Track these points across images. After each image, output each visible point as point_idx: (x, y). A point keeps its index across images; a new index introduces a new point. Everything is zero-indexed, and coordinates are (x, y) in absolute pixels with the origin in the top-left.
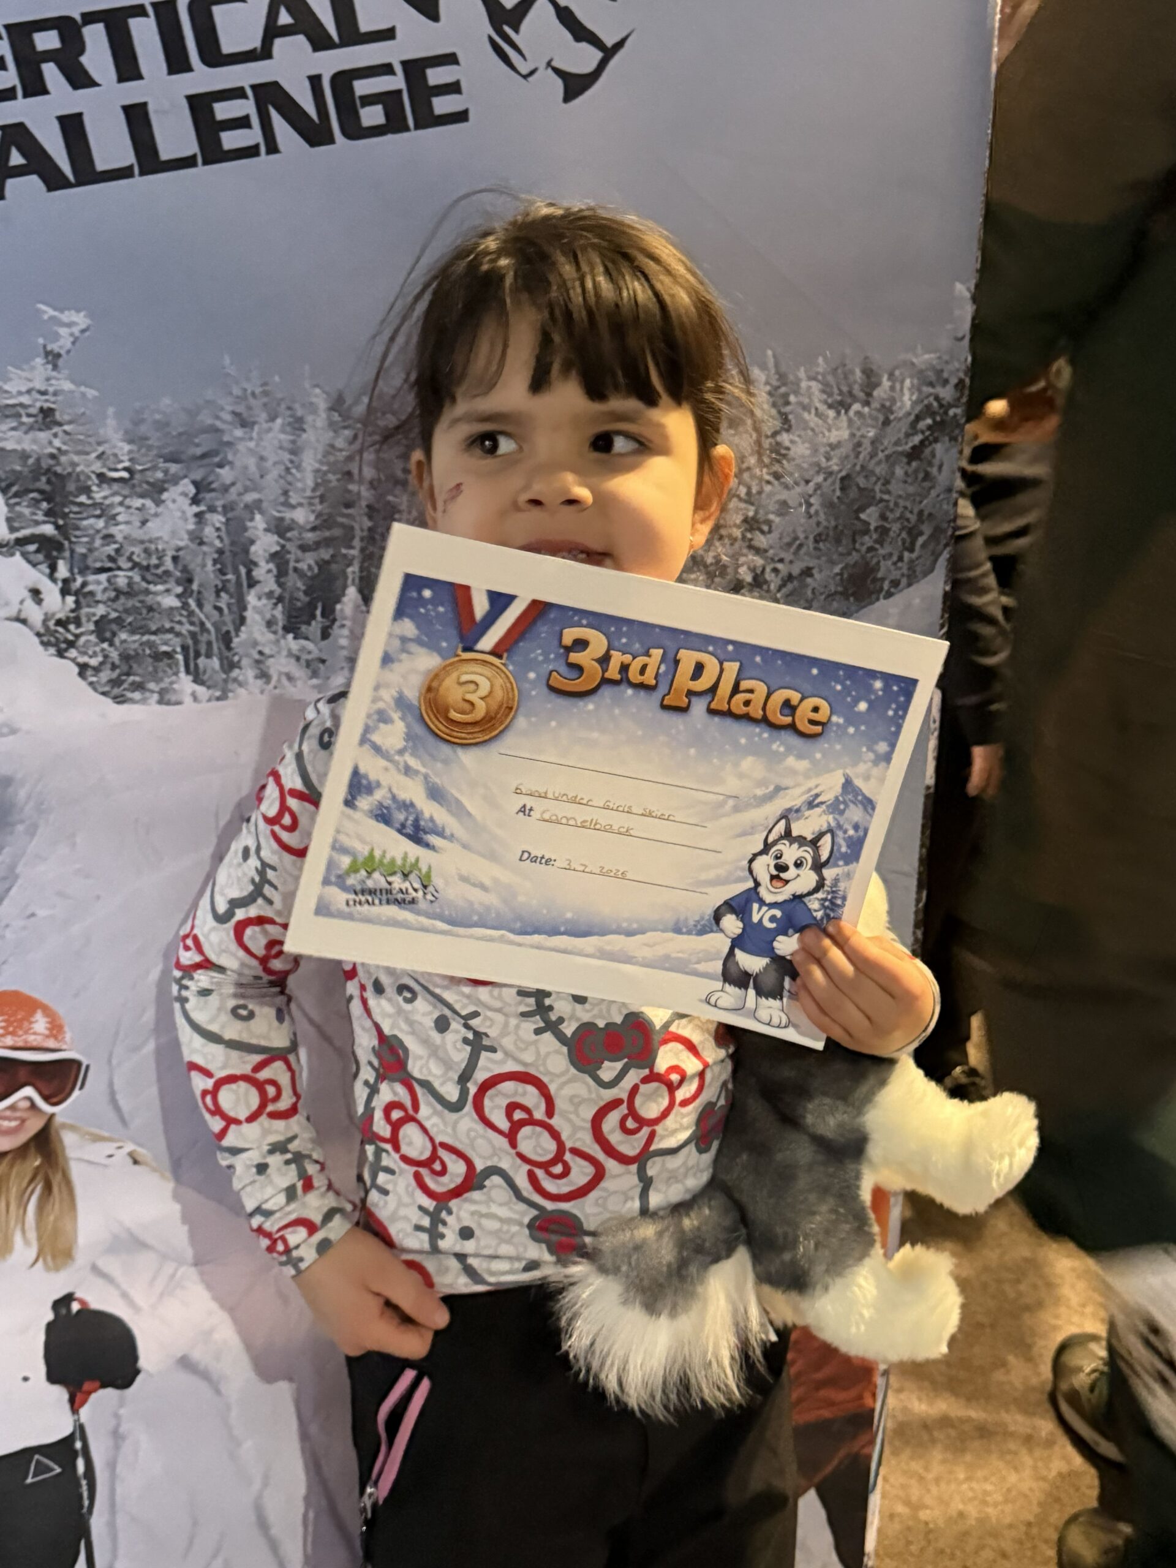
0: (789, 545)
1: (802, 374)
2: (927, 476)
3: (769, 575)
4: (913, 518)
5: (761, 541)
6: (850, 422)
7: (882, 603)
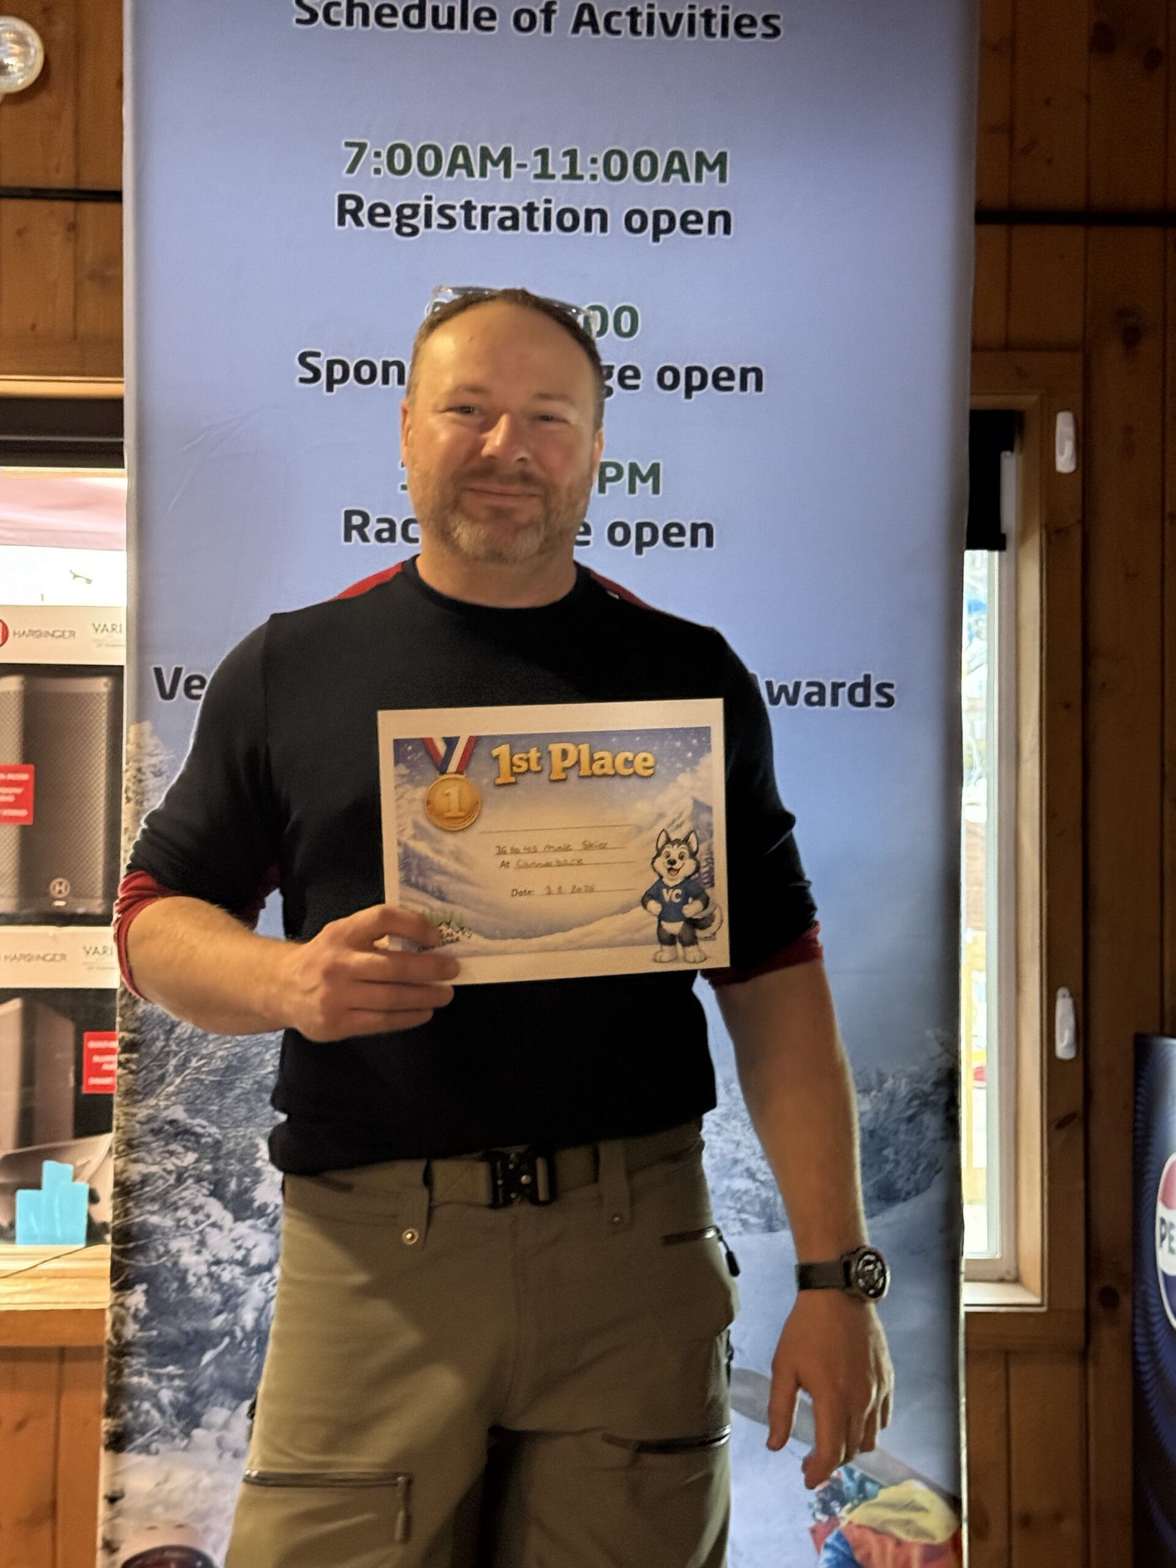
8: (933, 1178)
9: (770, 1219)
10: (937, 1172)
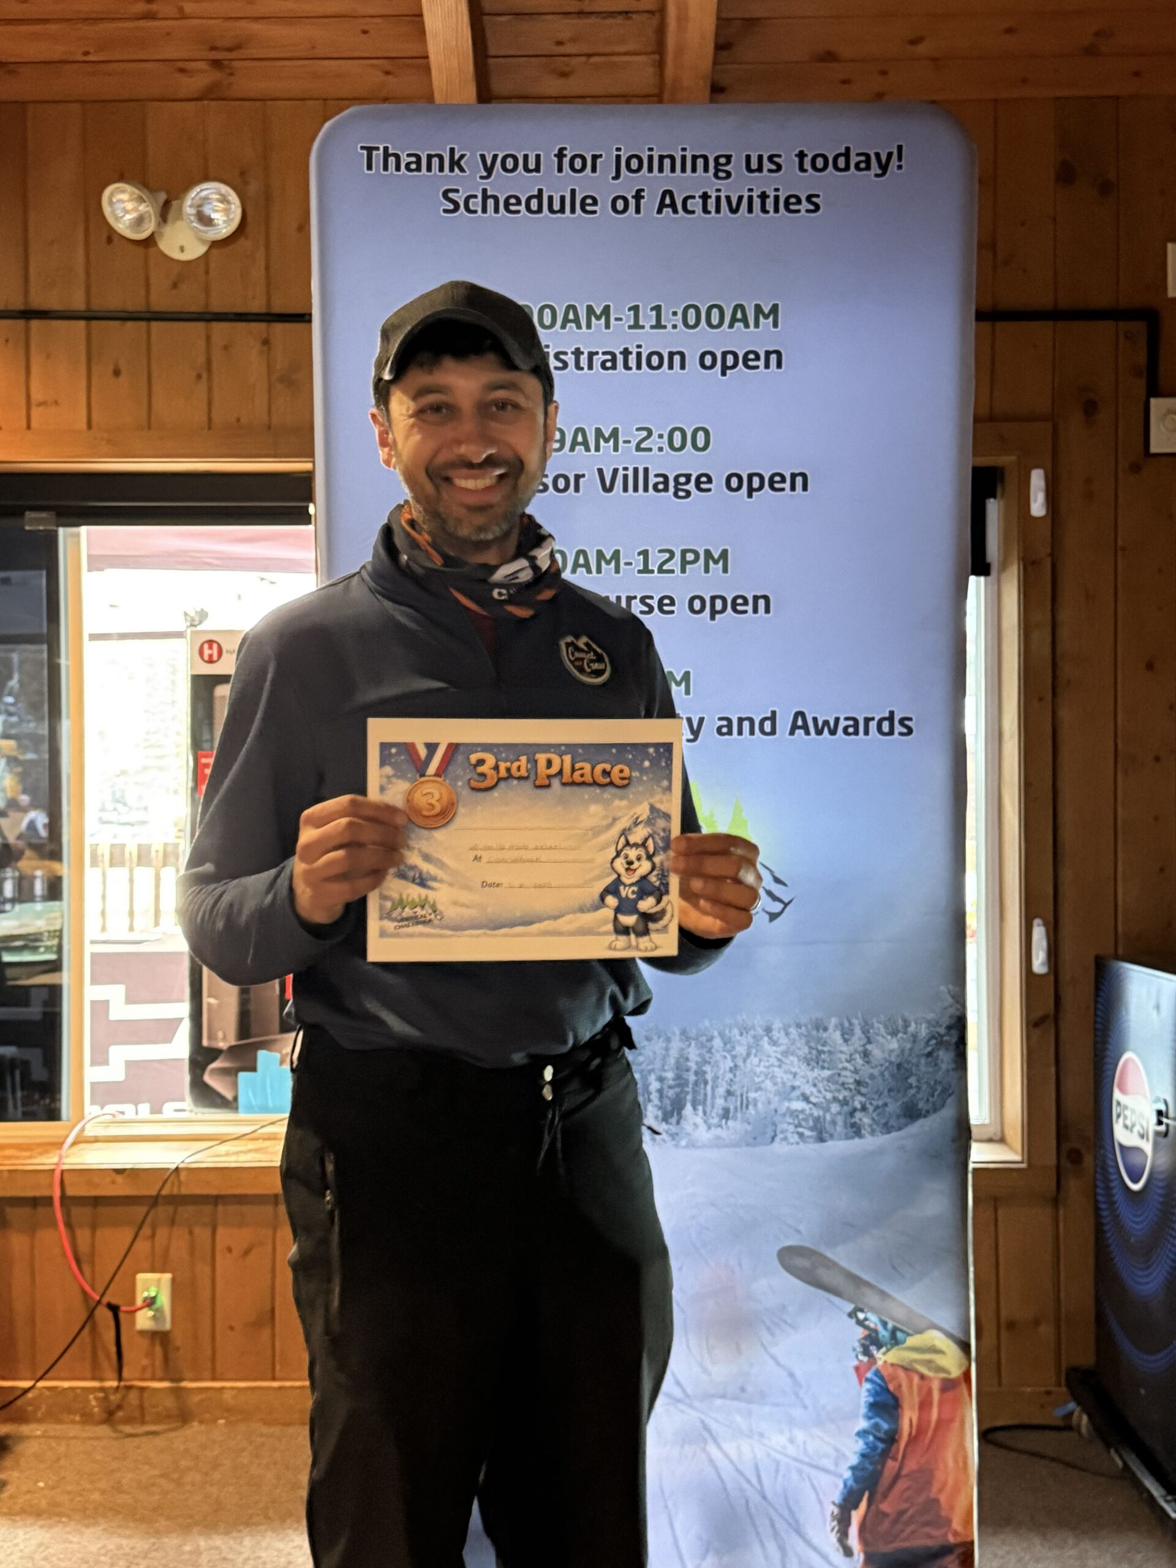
0: (877, 1092)
1: (875, 1021)
2: (936, 1065)
3: (868, 1106)
4: (932, 1083)
5: (863, 1090)
6: (898, 1041)
7: (921, 1121)
8: (946, 1099)
9: (820, 1133)
10: (950, 1095)
